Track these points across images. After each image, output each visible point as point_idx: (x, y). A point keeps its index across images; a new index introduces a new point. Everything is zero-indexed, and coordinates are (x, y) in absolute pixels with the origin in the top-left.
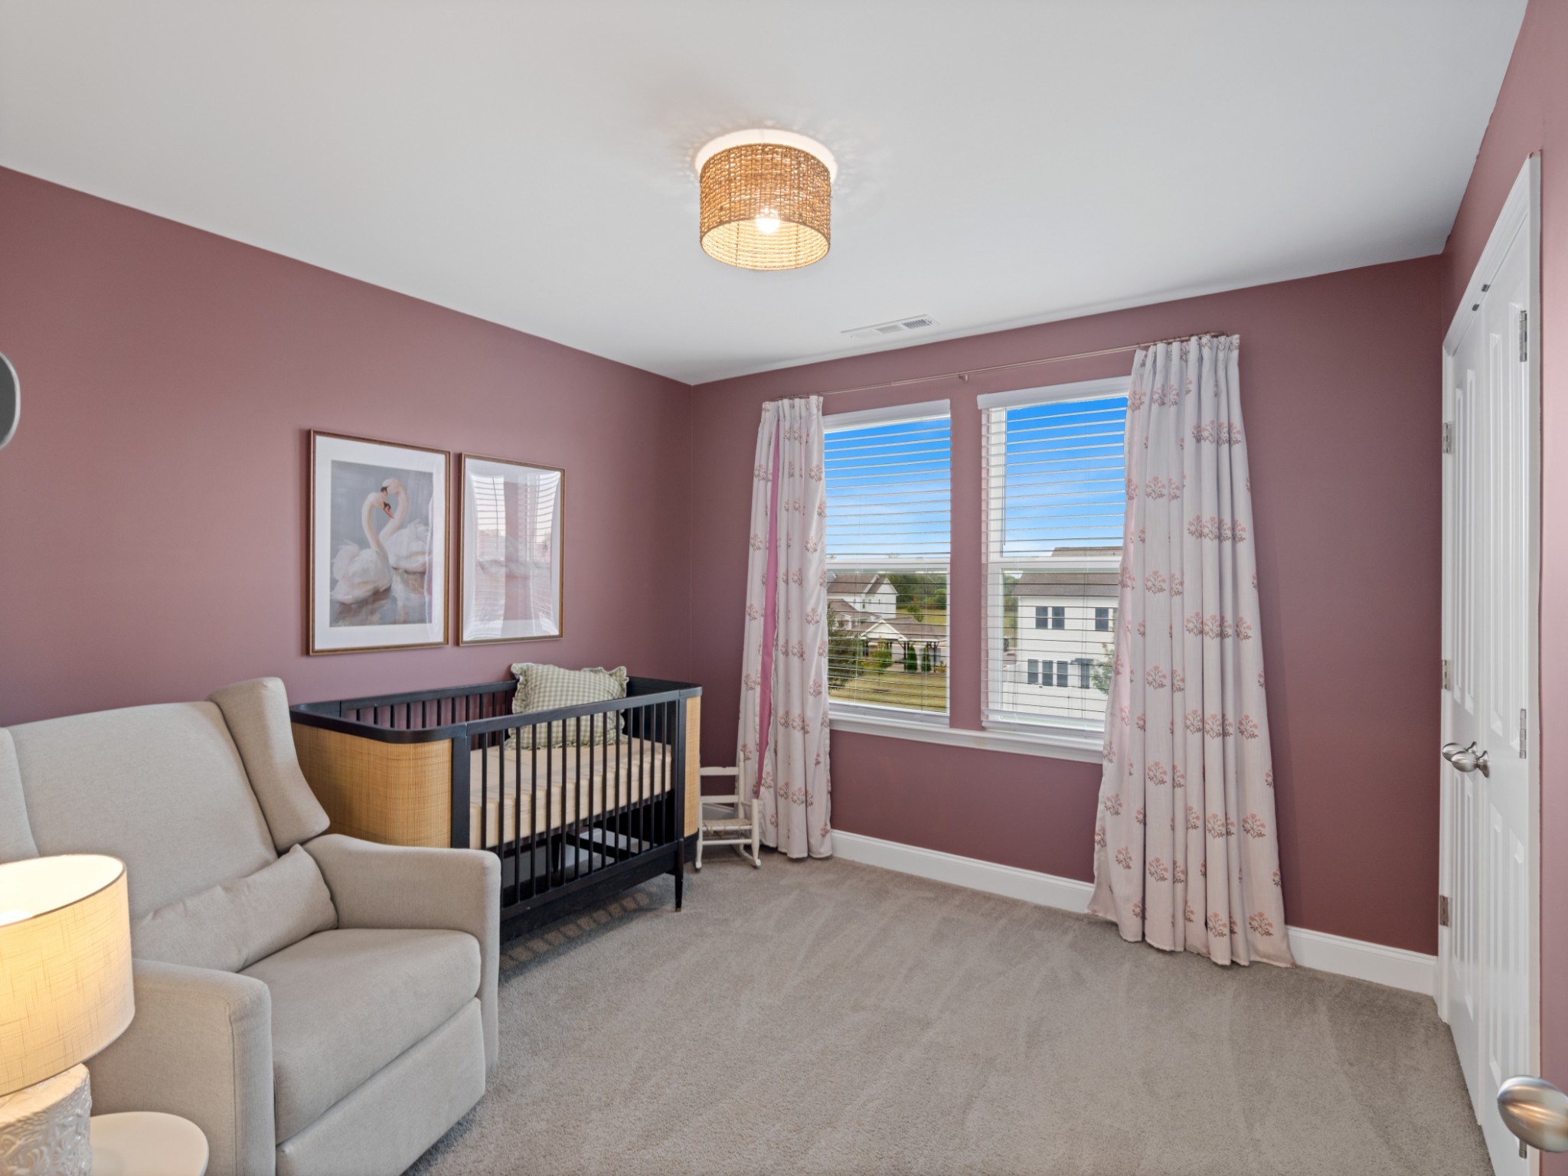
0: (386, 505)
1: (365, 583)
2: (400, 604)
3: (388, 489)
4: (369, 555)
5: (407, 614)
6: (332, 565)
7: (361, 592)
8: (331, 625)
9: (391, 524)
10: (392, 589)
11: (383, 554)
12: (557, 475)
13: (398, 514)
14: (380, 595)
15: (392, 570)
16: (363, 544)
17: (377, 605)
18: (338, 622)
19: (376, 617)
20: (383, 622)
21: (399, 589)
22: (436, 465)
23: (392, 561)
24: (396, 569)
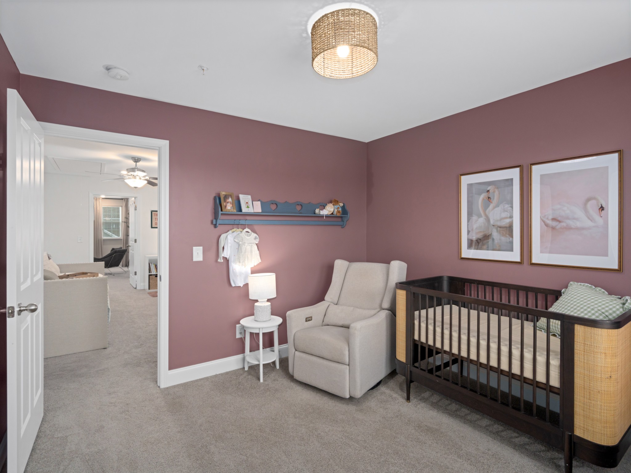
0: (489, 198)
1: (480, 232)
2: (496, 241)
3: (490, 191)
4: (482, 220)
5: (500, 246)
6: (468, 225)
7: (480, 236)
8: (468, 249)
9: (491, 206)
10: (492, 234)
11: (488, 220)
12: (615, 157)
13: (495, 201)
14: (487, 237)
15: (492, 226)
16: (479, 216)
17: (485, 242)
18: (470, 248)
19: (485, 247)
20: (488, 249)
21: (495, 235)
22: (514, 174)
23: (492, 222)
24: (493, 226)
